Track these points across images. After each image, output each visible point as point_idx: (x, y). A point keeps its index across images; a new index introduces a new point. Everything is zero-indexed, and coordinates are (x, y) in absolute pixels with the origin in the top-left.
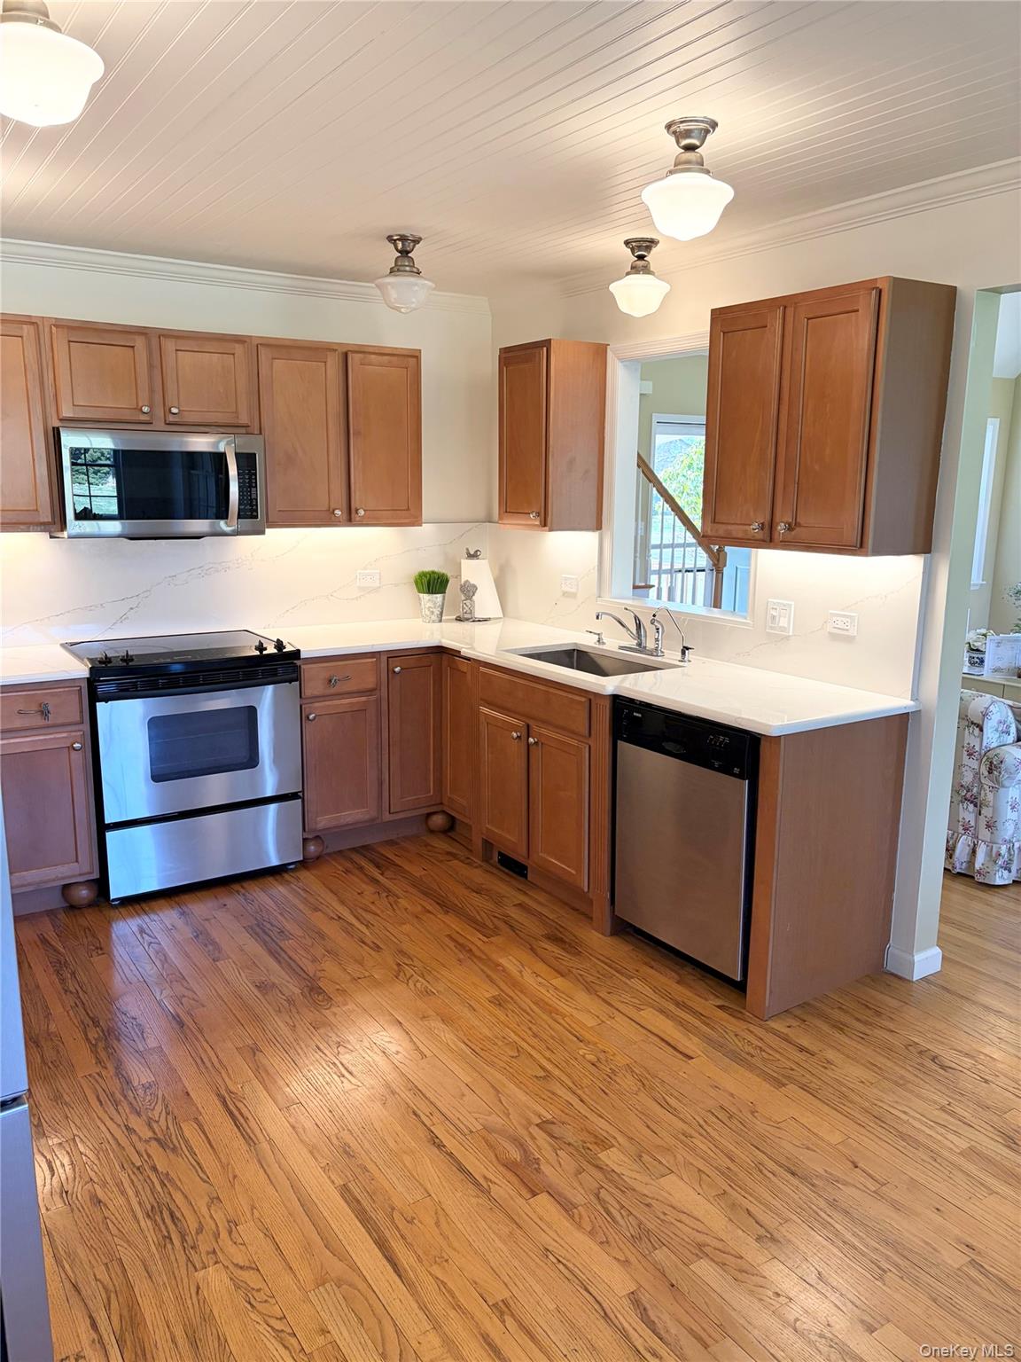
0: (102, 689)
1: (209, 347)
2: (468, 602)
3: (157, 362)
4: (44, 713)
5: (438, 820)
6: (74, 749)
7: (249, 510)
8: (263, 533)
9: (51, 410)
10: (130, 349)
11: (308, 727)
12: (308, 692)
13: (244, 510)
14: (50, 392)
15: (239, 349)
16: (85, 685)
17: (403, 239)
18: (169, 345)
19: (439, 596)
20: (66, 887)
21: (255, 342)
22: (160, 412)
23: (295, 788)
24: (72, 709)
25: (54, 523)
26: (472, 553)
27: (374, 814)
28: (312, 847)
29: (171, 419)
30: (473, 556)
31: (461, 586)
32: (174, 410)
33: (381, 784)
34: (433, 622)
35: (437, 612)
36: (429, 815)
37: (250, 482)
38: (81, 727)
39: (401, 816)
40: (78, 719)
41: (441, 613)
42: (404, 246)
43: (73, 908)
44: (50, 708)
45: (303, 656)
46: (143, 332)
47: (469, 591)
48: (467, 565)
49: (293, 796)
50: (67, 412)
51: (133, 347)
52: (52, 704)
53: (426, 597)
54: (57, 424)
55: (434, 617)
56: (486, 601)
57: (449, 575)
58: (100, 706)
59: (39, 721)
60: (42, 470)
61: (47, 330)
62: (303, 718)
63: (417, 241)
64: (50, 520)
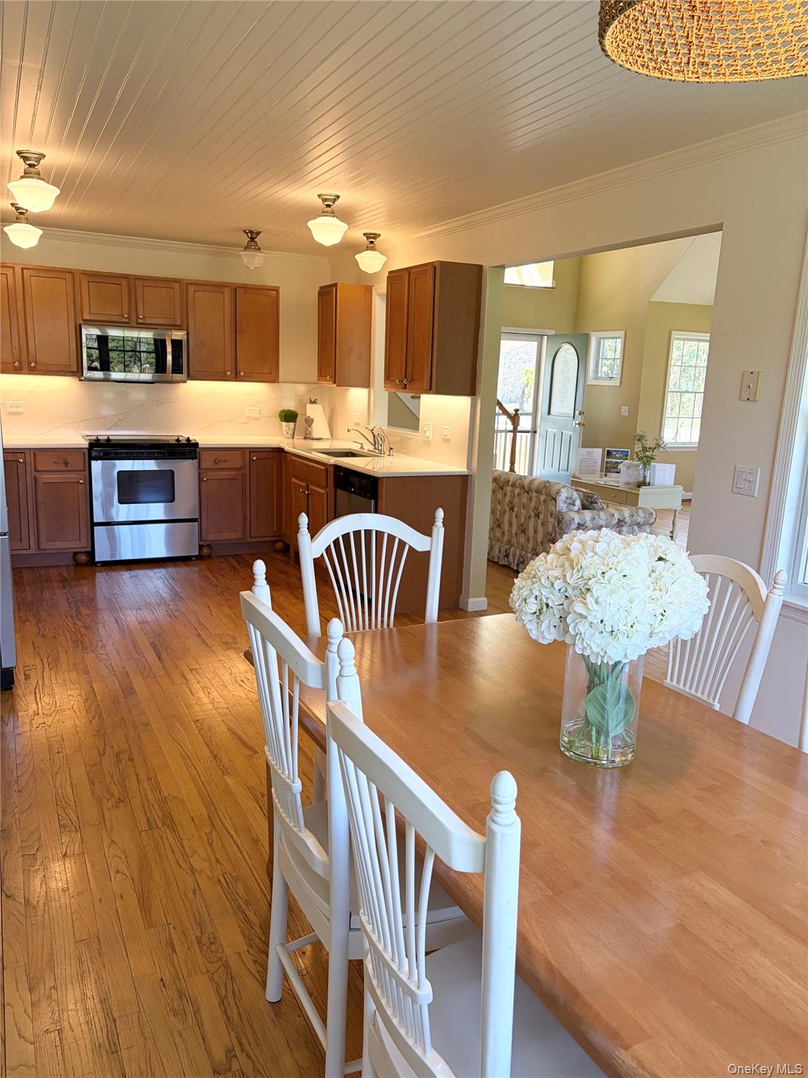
0: (94, 454)
1: (160, 285)
2: (309, 428)
3: (133, 292)
4: (66, 464)
5: (279, 545)
6: (80, 483)
7: (177, 369)
8: (186, 382)
9: (79, 315)
10: (119, 286)
11: (203, 484)
12: (203, 466)
13: (175, 370)
14: (78, 306)
15: (177, 286)
16: (86, 452)
17: (251, 232)
18: (139, 284)
19: (292, 424)
20: (76, 553)
21: (185, 282)
22: (134, 318)
23: (197, 516)
24: (78, 463)
25: (78, 372)
26: (313, 400)
27: (240, 536)
28: (206, 551)
29: (140, 321)
30: (314, 402)
31: (306, 419)
32: (141, 317)
33: (245, 520)
34: (289, 438)
35: (291, 432)
36: (275, 542)
37: (179, 355)
38: (84, 473)
39: (257, 540)
40: (82, 468)
41: (294, 434)
42: (253, 235)
43: (78, 565)
44: (69, 461)
45: (200, 446)
46: (126, 277)
47: (309, 422)
48: (309, 406)
49: (195, 520)
50: (86, 317)
51: (120, 284)
52: (70, 459)
53: (284, 424)
54: (81, 322)
55: (288, 436)
56: (319, 428)
57: (299, 413)
58: (93, 462)
59: (62, 467)
60: (73, 345)
61: (78, 276)
62: (200, 480)
63: (258, 233)
64: (76, 370)
